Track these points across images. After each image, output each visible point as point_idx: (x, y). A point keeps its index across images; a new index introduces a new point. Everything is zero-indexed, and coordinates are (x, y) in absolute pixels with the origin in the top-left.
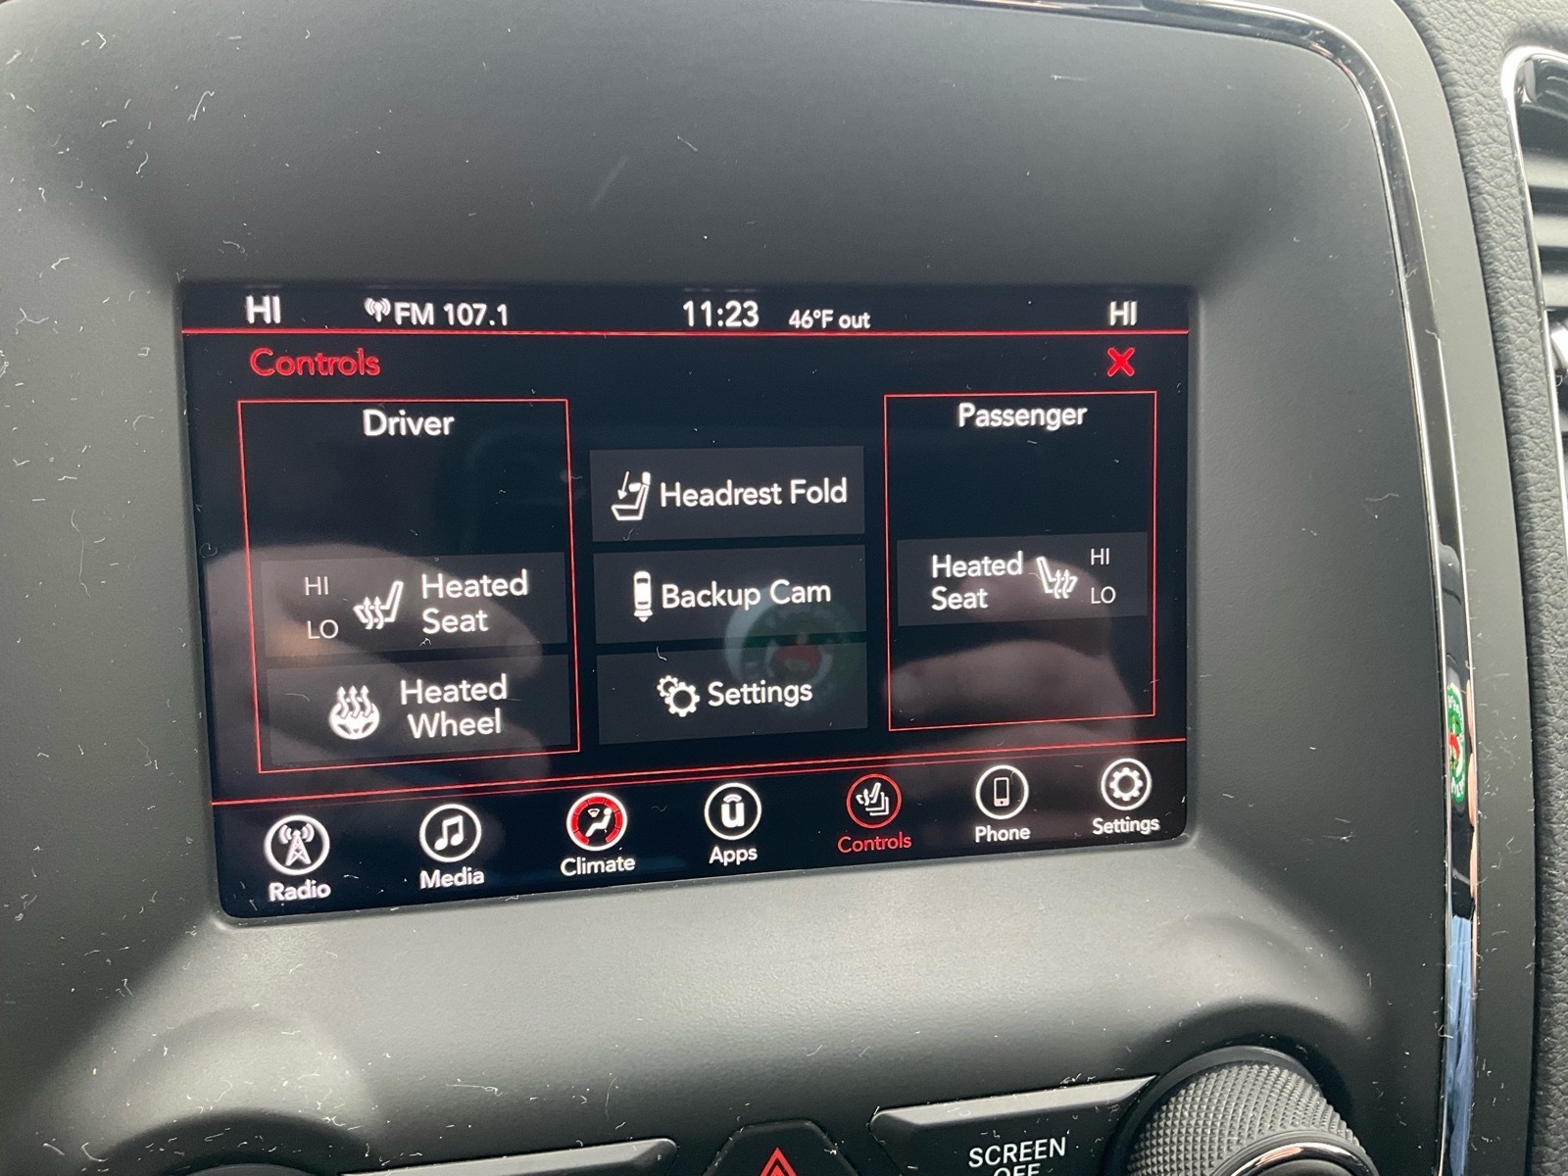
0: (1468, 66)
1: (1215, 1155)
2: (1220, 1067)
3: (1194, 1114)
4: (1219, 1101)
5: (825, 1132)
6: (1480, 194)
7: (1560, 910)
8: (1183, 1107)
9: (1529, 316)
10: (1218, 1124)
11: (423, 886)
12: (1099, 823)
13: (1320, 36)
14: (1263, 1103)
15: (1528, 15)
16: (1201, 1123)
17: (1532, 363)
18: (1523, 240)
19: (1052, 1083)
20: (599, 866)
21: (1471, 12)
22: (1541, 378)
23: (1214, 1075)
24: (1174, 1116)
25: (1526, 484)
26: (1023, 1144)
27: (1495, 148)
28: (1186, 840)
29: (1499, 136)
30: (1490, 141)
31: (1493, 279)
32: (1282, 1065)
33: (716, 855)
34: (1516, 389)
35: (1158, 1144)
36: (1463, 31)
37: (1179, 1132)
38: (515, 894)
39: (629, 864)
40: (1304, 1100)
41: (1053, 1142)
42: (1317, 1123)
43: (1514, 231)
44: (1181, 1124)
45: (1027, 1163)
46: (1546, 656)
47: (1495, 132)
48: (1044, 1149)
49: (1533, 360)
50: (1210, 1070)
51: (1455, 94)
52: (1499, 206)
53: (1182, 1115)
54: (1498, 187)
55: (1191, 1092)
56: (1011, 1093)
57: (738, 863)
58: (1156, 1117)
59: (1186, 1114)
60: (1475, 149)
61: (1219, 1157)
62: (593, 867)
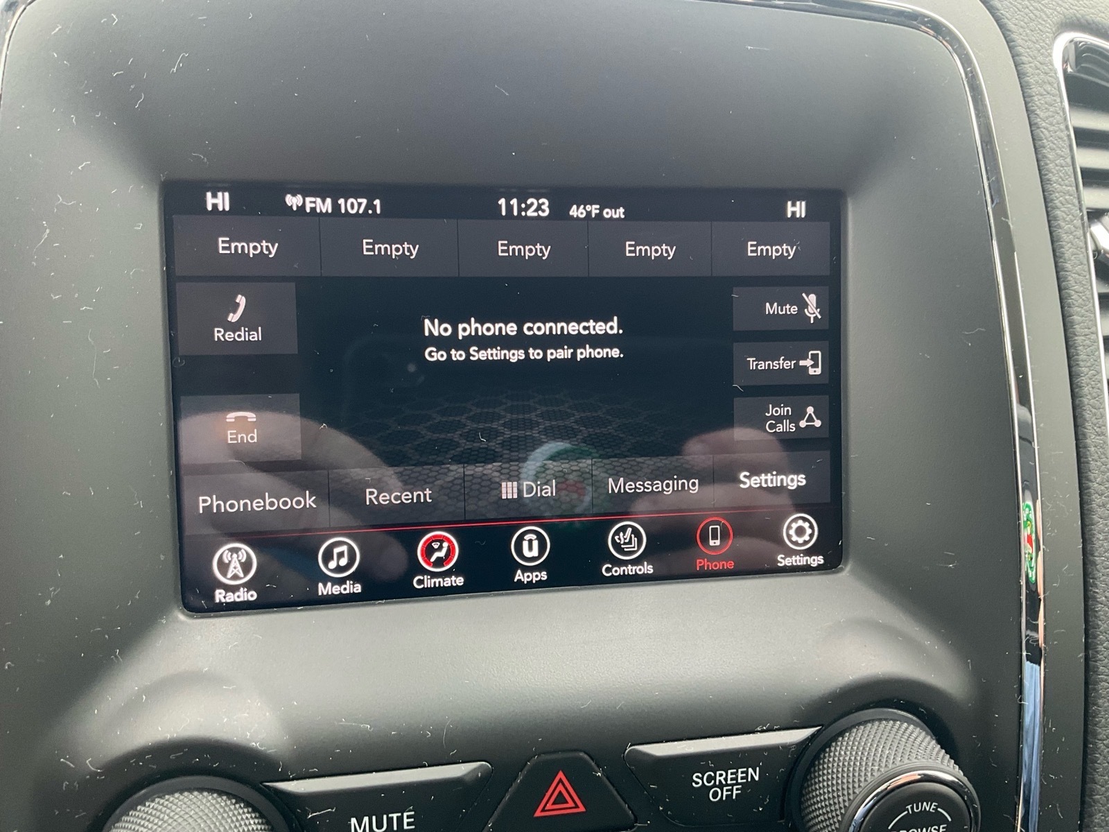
0: (1029, 43)
1: (862, 779)
2: (865, 723)
3: (848, 753)
4: (865, 744)
5: (593, 760)
6: (1039, 128)
7: (1102, 617)
8: (841, 749)
9: (1073, 211)
10: (865, 759)
11: (320, 594)
12: (782, 558)
13: (928, 22)
14: (895, 745)
15: (1071, 11)
16: (853, 758)
17: (1076, 242)
18: (1069, 160)
19: (750, 729)
20: (440, 582)
21: (1031, 8)
22: (1083, 253)
23: (862, 727)
24: (834, 754)
25: (1072, 323)
26: (729, 771)
27: (1049, 99)
28: (842, 570)
29: (1051, 90)
30: (1045, 93)
31: (1049, 186)
32: (909, 722)
33: (519, 576)
34: (1065, 259)
35: (823, 774)
36: (1026, 20)
37: (838, 765)
38: (382, 600)
39: (460, 581)
40: (924, 744)
41: (750, 770)
42: (933, 758)
43: (1062, 154)
44: (839, 759)
45: (732, 785)
46: (1088, 441)
47: (1049, 88)
48: (744, 775)
49: (1076, 240)
50: (859, 724)
51: (1020, 62)
52: (1051, 136)
53: (840, 754)
54: (1051, 124)
55: (846, 738)
56: (721, 736)
57: (534, 582)
58: (822, 756)
59: (843, 753)
60: (1036, 98)
61: (865, 780)
62: (435, 583)
